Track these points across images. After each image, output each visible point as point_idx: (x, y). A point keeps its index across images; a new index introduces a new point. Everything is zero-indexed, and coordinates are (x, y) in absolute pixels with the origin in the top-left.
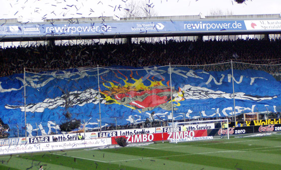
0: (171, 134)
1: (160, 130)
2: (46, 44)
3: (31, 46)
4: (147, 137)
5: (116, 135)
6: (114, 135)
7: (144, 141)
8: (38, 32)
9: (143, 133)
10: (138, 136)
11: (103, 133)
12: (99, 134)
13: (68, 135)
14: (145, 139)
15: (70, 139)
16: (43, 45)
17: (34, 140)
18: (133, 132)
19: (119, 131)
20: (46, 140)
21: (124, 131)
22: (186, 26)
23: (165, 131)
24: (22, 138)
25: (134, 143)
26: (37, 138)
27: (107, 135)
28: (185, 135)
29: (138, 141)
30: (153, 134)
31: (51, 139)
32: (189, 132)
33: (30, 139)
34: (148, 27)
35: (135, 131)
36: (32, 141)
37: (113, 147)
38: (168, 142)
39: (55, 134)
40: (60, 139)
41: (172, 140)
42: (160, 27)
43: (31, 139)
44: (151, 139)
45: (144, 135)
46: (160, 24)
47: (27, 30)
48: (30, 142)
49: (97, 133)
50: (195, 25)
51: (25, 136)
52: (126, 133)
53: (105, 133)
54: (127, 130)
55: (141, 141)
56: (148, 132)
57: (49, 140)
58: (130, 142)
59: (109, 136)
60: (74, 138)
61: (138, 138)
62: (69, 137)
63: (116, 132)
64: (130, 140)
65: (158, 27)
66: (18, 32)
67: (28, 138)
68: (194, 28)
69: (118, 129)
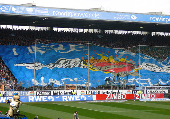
0: (138, 95)
1: (130, 92)
2: (47, 29)
3: (37, 30)
4: (121, 96)
5: (99, 93)
6: (97, 93)
7: (119, 99)
8: (47, 14)
9: (118, 93)
10: (115, 95)
11: (89, 91)
12: (86, 91)
13: (65, 91)
14: (120, 98)
15: (65, 94)
16: (45, 30)
17: (39, 93)
18: (111, 92)
19: (101, 91)
20: (48, 94)
21: (104, 91)
22: (152, 18)
23: (133, 93)
24: (31, 91)
25: (112, 99)
26: (42, 92)
27: (92, 93)
28: (148, 96)
29: (115, 99)
30: (126, 94)
31: (52, 94)
32: (151, 94)
33: (36, 92)
34: (125, 17)
35: (112, 91)
36: (38, 94)
37: (98, 101)
38: (138, 100)
39: (55, 90)
40: (59, 94)
41: (141, 100)
42: (134, 17)
43: (38, 92)
44: (124, 97)
45: (119, 95)
46: (134, 16)
47: (39, 11)
48: (36, 94)
49: (85, 91)
50: (158, 18)
51: (33, 90)
52: (106, 92)
53: (91, 91)
54: (107, 90)
55: (117, 99)
56: (122, 93)
57: (50, 94)
58: (109, 99)
59: (94, 94)
60: (69, 94)
61: (115, 97)
62: (65, 93)
63: (99, 91)
64: (109, 97)
65: (132, 17)
66: (33, 12)
67: (35, 92)
68: (157, 20)
69: (100, 89)
